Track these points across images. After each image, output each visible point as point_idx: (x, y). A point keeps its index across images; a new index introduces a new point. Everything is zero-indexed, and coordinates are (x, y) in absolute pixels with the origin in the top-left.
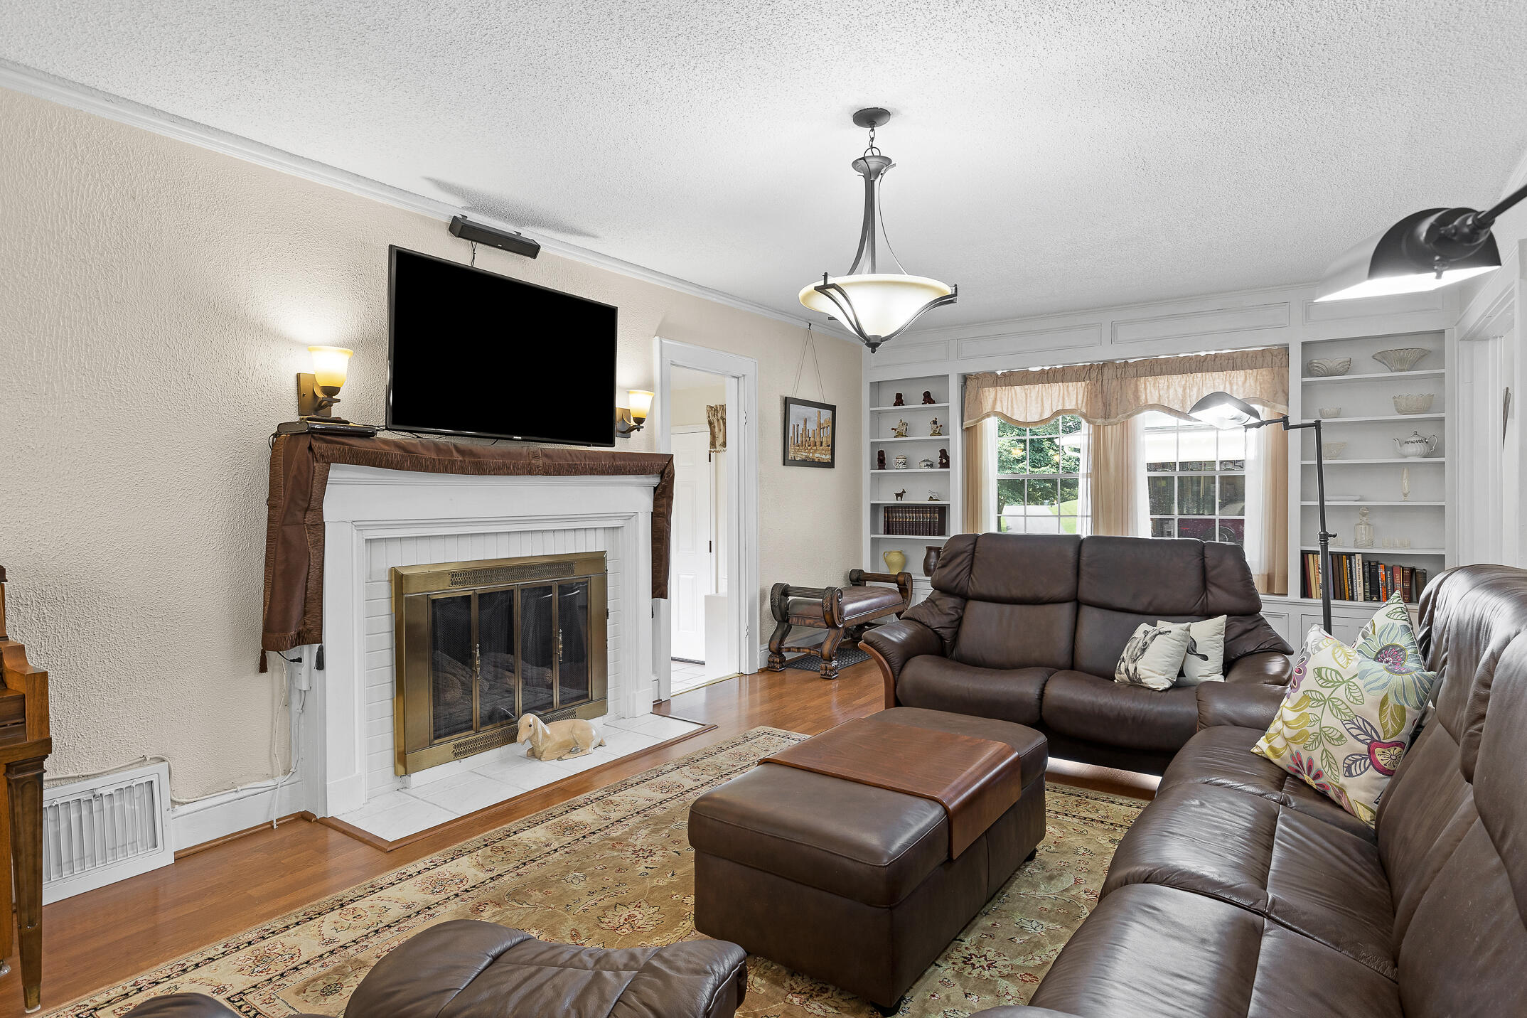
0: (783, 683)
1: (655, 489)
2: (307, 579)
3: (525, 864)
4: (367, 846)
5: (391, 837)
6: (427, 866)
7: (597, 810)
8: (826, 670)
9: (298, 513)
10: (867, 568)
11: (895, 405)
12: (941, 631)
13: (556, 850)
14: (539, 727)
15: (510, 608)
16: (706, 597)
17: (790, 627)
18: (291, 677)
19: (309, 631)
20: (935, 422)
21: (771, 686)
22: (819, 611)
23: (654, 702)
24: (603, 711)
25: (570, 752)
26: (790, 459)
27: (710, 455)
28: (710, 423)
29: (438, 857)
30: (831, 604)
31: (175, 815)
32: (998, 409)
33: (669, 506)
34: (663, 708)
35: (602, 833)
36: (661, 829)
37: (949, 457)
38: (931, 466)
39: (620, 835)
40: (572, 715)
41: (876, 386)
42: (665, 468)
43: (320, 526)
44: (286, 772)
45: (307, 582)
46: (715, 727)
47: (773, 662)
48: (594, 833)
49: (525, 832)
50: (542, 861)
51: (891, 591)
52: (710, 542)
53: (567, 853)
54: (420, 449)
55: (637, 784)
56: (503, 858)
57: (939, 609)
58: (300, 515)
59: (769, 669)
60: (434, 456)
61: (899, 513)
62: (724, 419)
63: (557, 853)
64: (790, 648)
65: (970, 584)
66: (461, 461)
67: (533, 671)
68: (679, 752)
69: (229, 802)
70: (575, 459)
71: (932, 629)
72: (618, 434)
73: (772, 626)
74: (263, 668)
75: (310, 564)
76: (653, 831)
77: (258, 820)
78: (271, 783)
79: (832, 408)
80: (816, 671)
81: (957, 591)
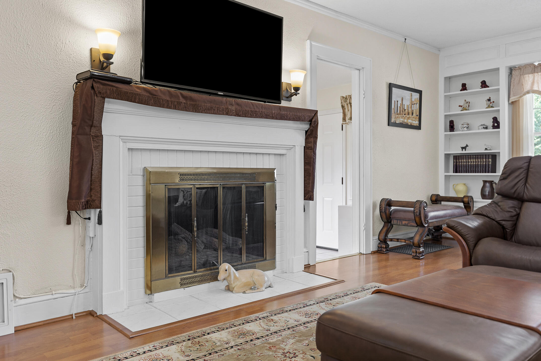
0: (387, 260)
1: (306, 132)
2: (92, 168)
3: (210, 354)
4: (120, 334)
5: (134, 329)
6: (150, 349)
7: (262, 324)
8: (416, 252)
9: (86, 127)
10: (442, 194)
11: (461, 90)
12: (503, 223)
13: (232, 347)
14: (232, 272)
15: (216, 197)
16: (339, 207)
17: (392, 226)
18: (85, 228)
19: (94, 201)
20: (489, 100)
21: (379, 261)
22: (412, 216)
23: (305, 265)
24: (273, 267)
25: (251, 289)
26: (392, 122)
27: (342, 126)
28: (343, 107)
29: (158, 344)
30: (420, 211)
31: (16, 305)
32: (535, 88)
33: (315, 143)
34: (311, 269)
35: (264, 339)
36: (303, 340)
37: (499, 122)
38: (486, 128)
39: (275, 341)
40: (254, 267)
41: (448, 79)
42: (313, 118)
43: (99, 137)
44: (82, 286)
45: (92, 170)
46: (343, 281)
47: (381, 247)
48: (258, 338)
49: (215, 333)
50: (222, 353)
51: (459, 207)
52: (342, 178)
53: (239, 349)
54: (160, 94)
55: (290, 311)
56: (198, 349)
57: (501, 209)
58: (87, 129)
59: (379, 251)
60: (168, 98)
61: (464, 159)
62: (350, 103)
63: (233, 349)
64: (392, 239)
65: (526, 190)
66: (184, 103)
67: (230, 239)
68: (320, 294)
69: (48, 300)
70: (255, 108)
71: (496, 221)
72: (284, 98)
73: (380, 225)
74: (69, 222)
75: (93, 159)
76: (298, 341)
77: (65, 313)
78: (72, 291)
79: (420, 92)
80: (409, 254)
81: (515, 196)
